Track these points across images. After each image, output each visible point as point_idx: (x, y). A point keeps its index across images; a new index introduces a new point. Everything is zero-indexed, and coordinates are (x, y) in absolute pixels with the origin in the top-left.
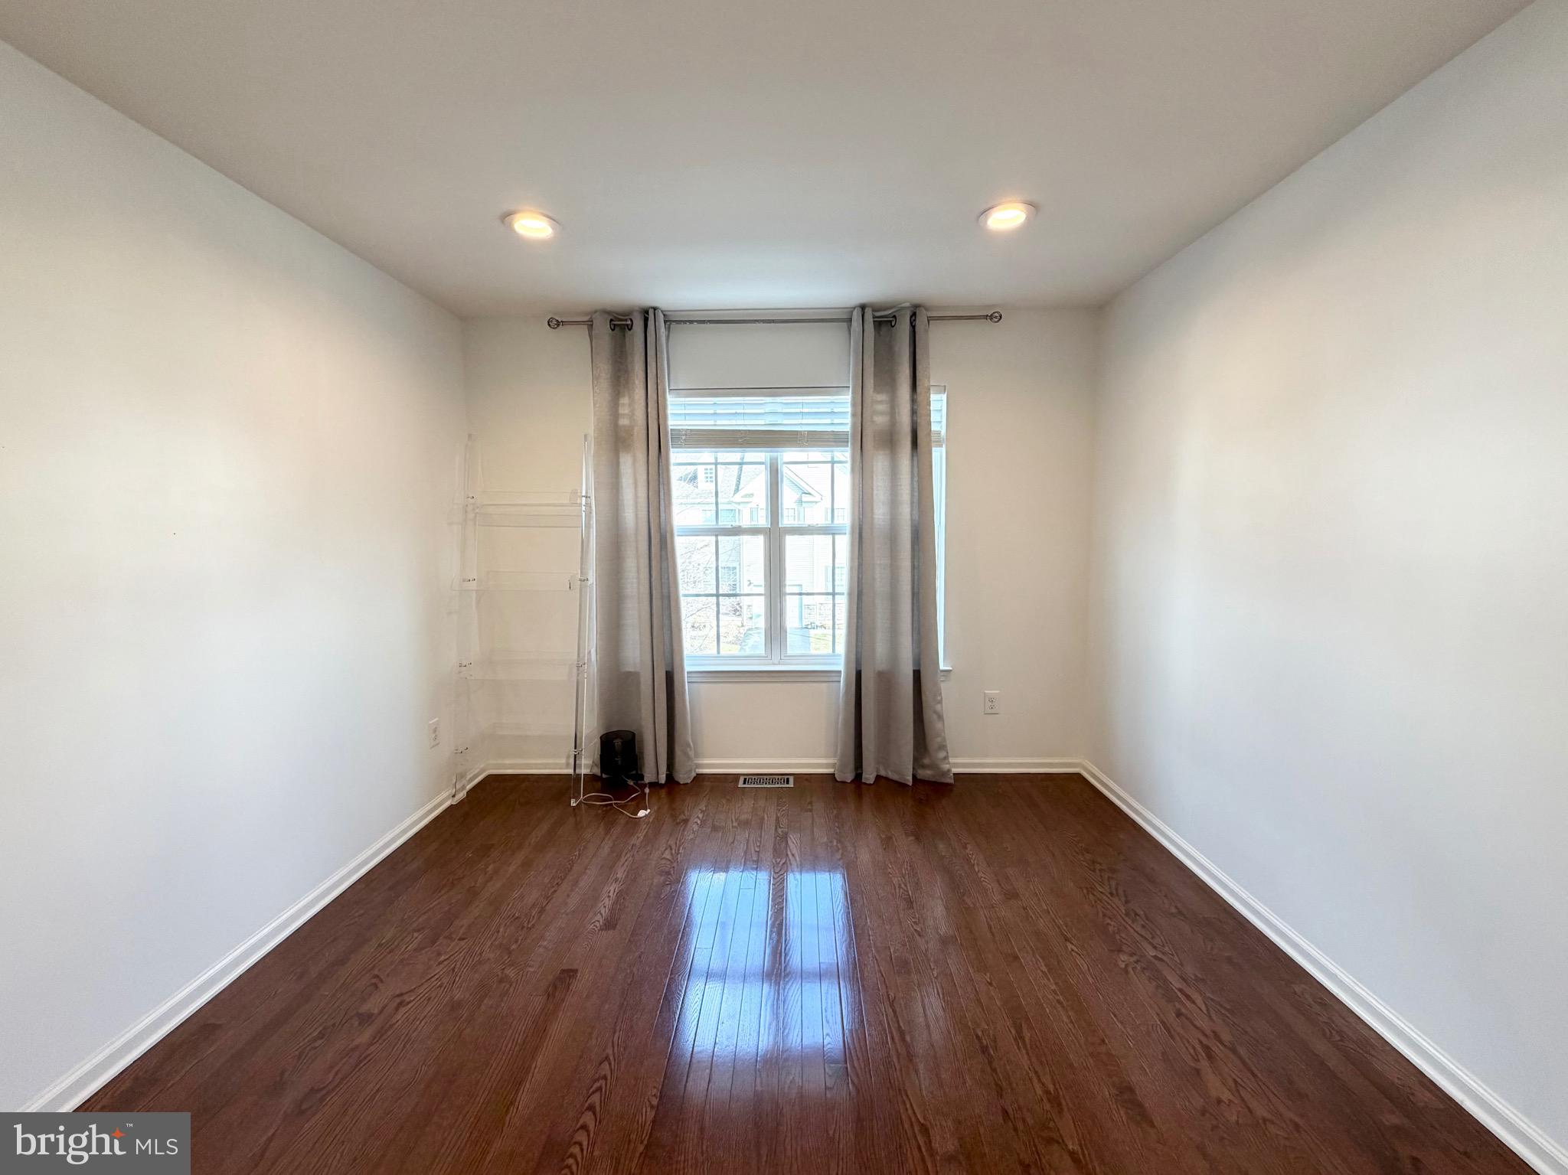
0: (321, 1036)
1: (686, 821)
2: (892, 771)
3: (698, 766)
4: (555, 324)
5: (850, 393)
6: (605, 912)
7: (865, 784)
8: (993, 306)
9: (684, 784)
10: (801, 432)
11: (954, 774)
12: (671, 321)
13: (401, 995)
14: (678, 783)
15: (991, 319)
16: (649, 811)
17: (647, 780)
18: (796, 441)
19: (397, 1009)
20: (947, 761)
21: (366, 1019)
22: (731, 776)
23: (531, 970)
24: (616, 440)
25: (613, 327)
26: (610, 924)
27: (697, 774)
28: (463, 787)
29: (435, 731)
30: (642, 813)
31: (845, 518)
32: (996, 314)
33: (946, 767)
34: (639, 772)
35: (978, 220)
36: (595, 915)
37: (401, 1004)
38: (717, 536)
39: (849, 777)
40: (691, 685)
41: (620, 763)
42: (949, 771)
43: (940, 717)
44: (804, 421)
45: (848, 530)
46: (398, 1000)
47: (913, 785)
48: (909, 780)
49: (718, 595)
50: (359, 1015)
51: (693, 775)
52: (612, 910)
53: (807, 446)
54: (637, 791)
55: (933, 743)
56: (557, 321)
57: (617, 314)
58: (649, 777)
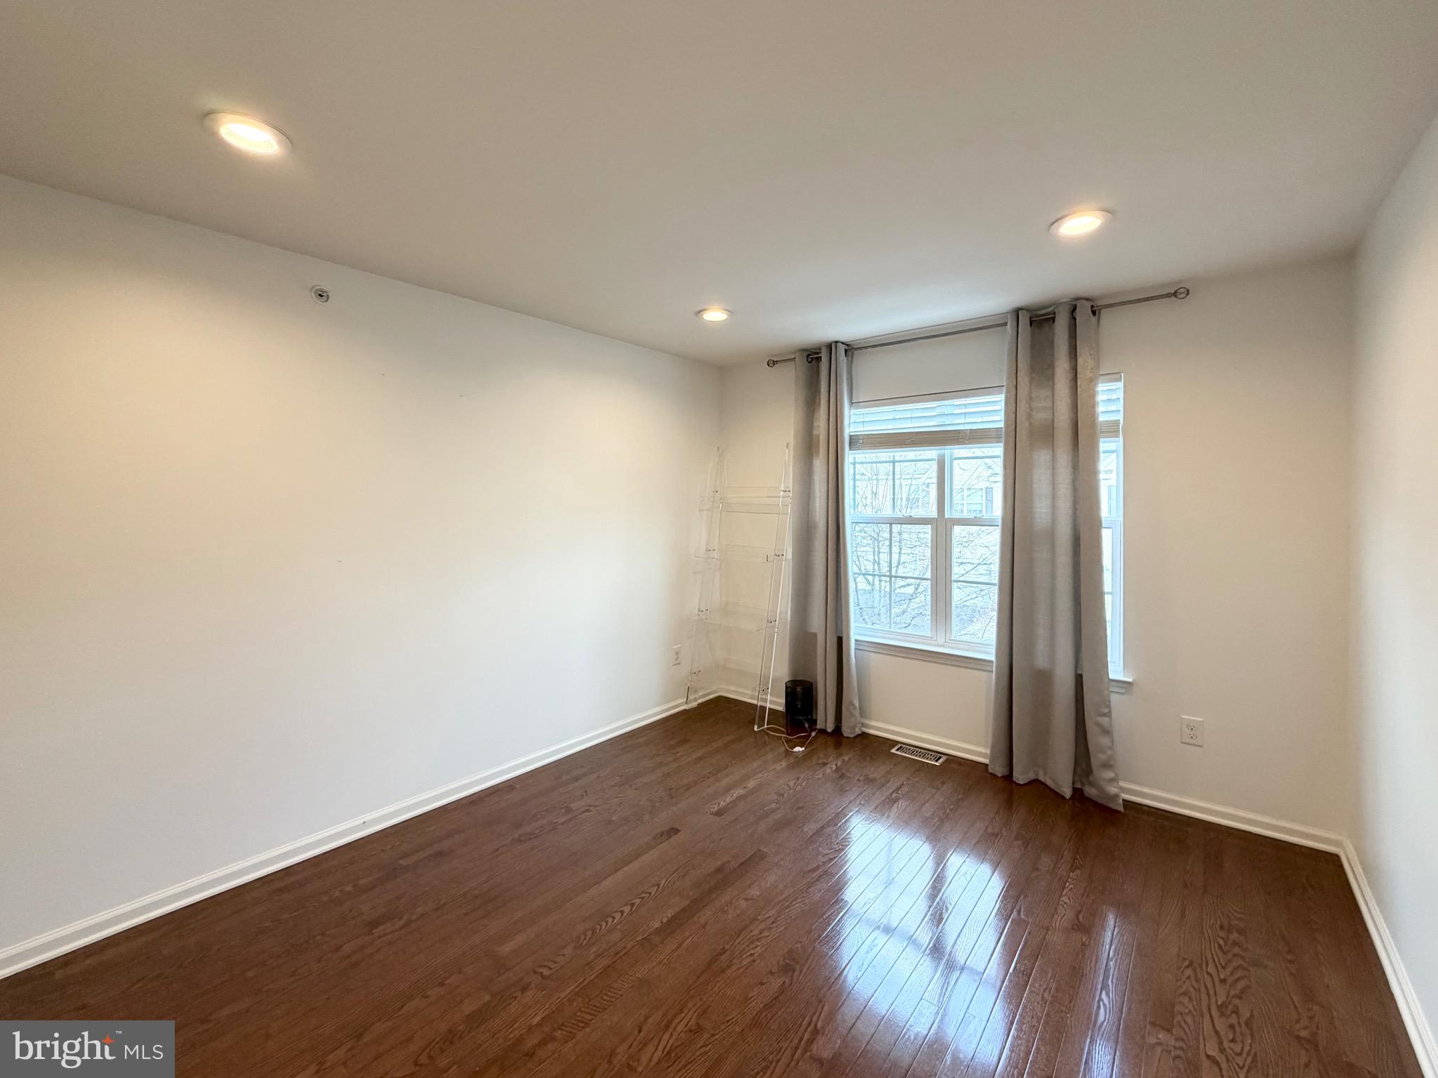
0: (547, 811)
1: (825, 764)
2: (1050, 778)
3: (863, 725)
4: (772, 363)
5: (1004, 392)
6: (723, 804)
7: (1015, 782)
8: (1180, 281)
9: (847, 737)
10: (963, 430)
11: (1123, 800)
12: (850, 349)
13: (591, 806)
14: (842, 735)
15: (1176, 296)
16: (803, 749)
17: (818, 727)
18: (958, 439)
19: (585, 812)
20: (1115, 784)
21: (569, 810)
22: (890, 742)
23: (657, 820)
24: (808, 447)
25: (810, 360)
26: (719, 813)
27: (863, 732)
28: (695, 700)
29: (677, 653)
30: (798, 749)
31: (997, 510)
32: (1182, 290)
33: (1113, 790)
34: (814, 718)
35: (1049, 230)
36: (715, 804)
37: (588, 811)
38: (891, 524)
39: (999, 770)
40: (857, 651)
41: (799, 706)
42: (1117, 796)
43: (1107, 732)
44: (968, 420)
45: (1000, 523)
46: (587, 808)
47: (1070, 799)
48: (1067, 793)
49: (891, 577)
50: (567, 807)
51: (858, 731)
52: (727, 805)
53: (968, 444)
54: (807, 732)
55: (1097, 758)
56: (774, 361)
57: (815, 349)
58: (820, 725)
